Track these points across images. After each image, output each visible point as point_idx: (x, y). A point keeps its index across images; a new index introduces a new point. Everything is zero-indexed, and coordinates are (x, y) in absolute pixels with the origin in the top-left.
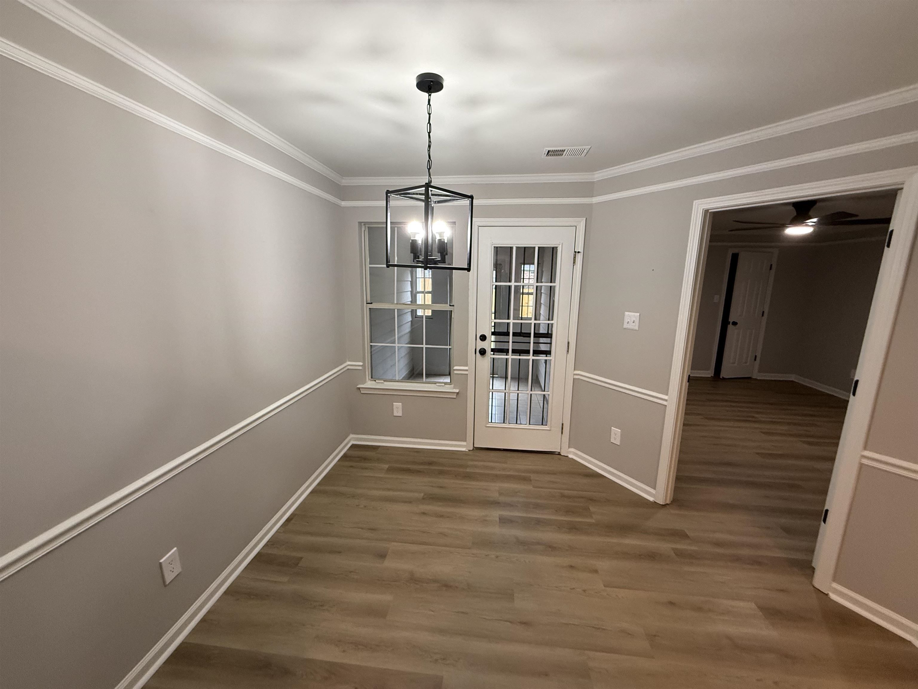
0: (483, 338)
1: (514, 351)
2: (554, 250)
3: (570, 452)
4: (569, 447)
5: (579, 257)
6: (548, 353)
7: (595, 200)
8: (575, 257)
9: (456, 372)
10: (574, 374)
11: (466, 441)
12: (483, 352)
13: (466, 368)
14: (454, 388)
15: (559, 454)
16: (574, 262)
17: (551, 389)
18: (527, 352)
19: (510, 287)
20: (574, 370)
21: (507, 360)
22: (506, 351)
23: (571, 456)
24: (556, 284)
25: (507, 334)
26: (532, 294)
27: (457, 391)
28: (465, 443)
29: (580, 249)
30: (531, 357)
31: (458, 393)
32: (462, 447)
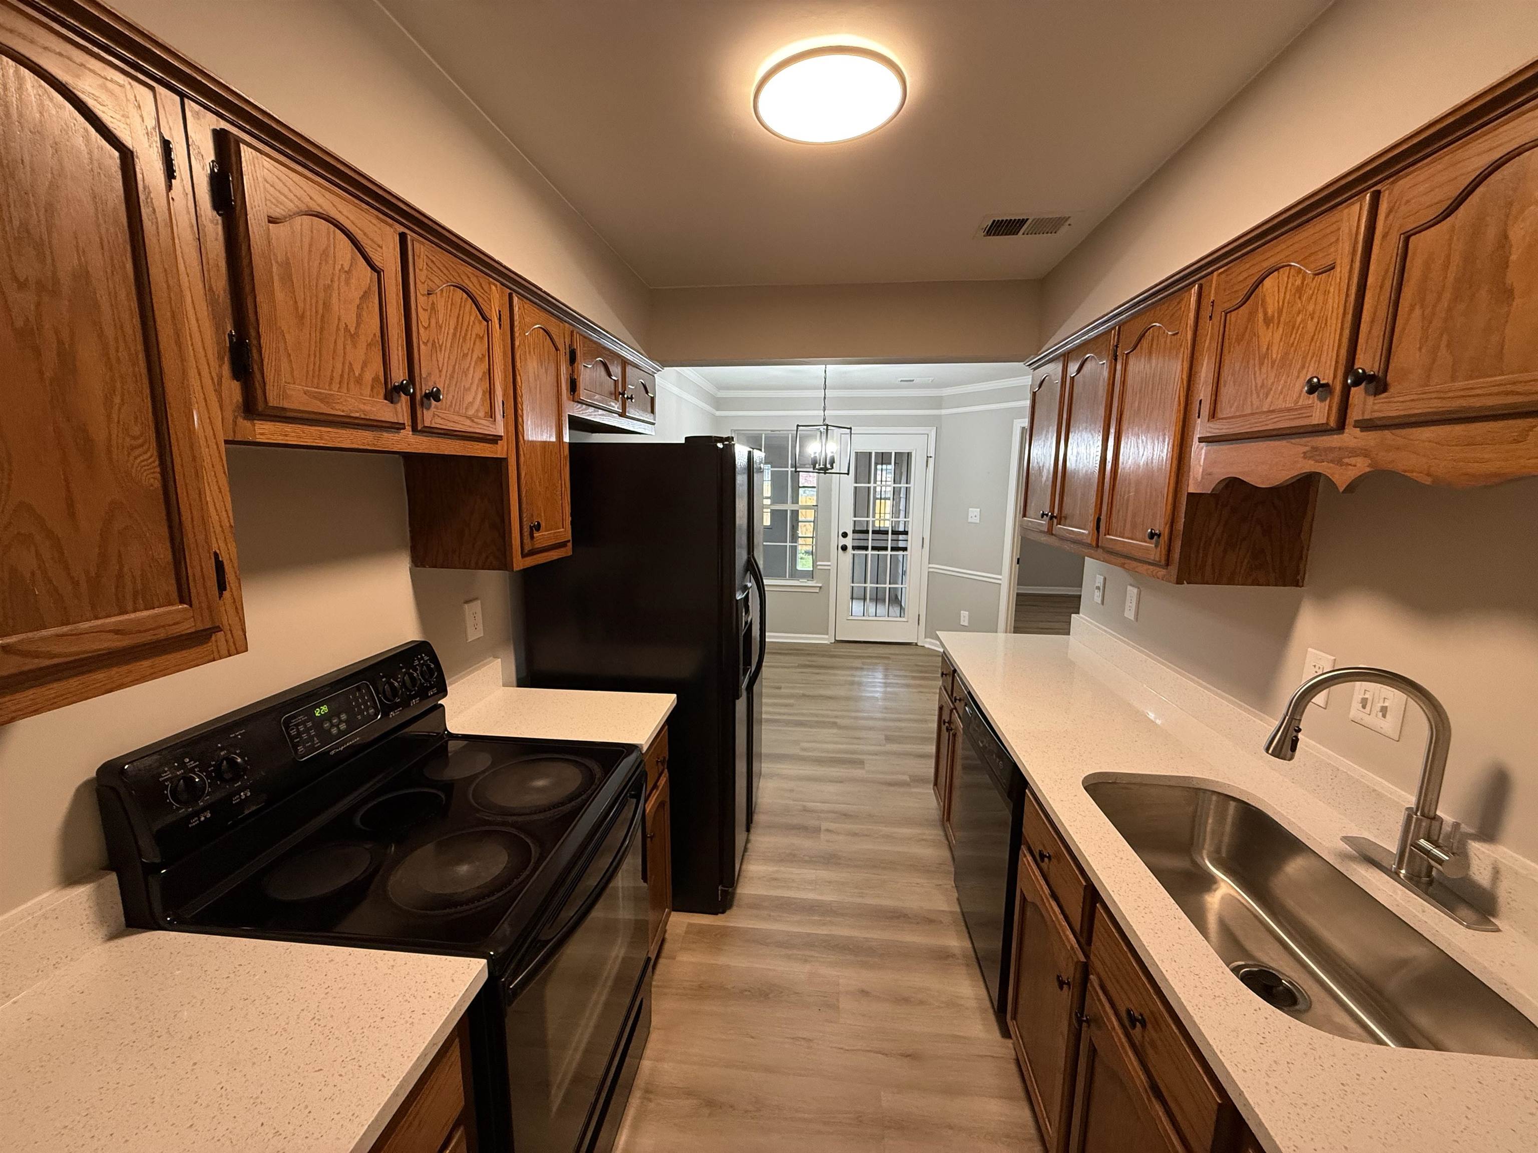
0: (845, 535)
1: (874, 548)
2: (909, 455)
3: (926, 642)
4: (925, 638)
5: (931, 461)
6: (905, 549)
7: (944, 412)
8: (927, 462)
9: (819, 567)
10: (929, 568)
11: (827, 634)
12: (844, 548)
13: (829, 563)
14: (816, 583)
15: (916, 644)
16: (927, 466)
17: (908, 581)
18: (886, 549)
19: (869, 488)
20: (929, 563)
21: (866, 555)
22: (866, 548)
23: (927, 646)
24: (911, 485)
25: (867, 532)
26: (889, 499)
27: (820, 585)
28: (826, 637)
29: (932, 454)
30: (889, 552)
31: (820, 587)
32: (824, 640)
